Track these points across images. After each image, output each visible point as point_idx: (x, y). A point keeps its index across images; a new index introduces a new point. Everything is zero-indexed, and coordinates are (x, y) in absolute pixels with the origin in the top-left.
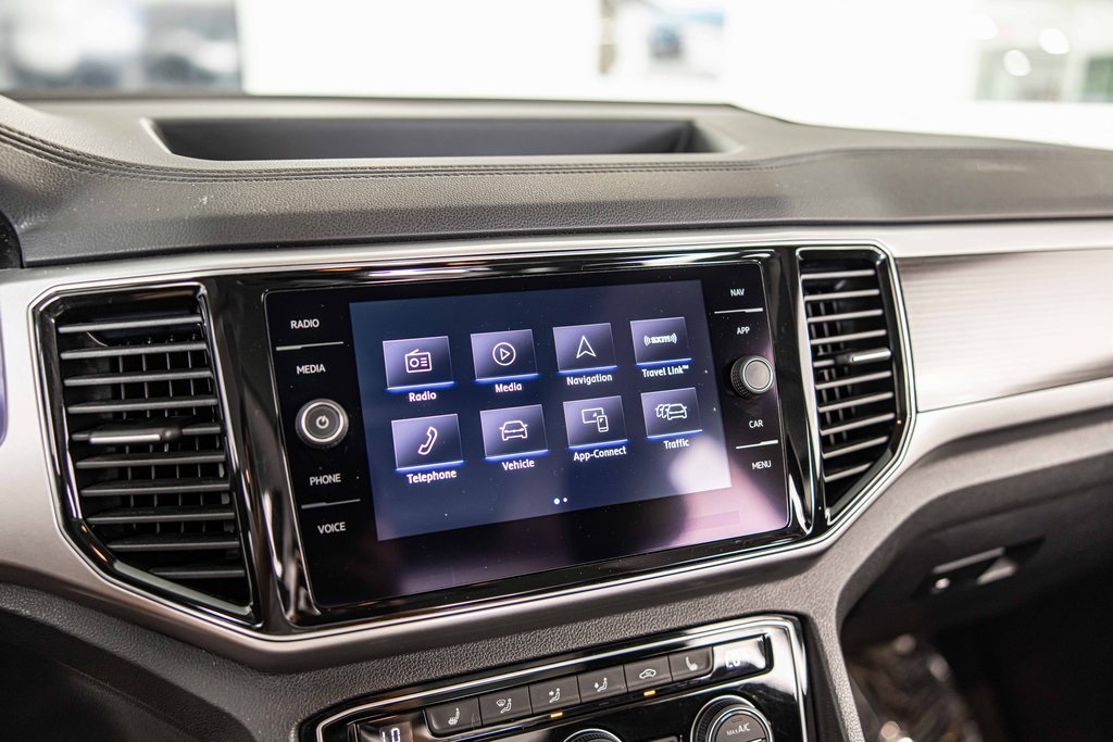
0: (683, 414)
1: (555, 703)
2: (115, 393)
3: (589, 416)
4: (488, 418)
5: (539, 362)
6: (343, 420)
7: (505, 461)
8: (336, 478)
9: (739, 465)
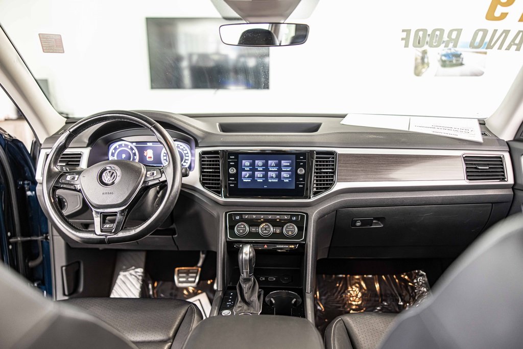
0: (288, 176)
1: (262, 218)
2: (208, 165)
3: (272, 175)
4: (256, 173)
5: (266, 165)
6: (235, 171)
7: (258, 179)
8: (233, 179)
9: (297, 185)
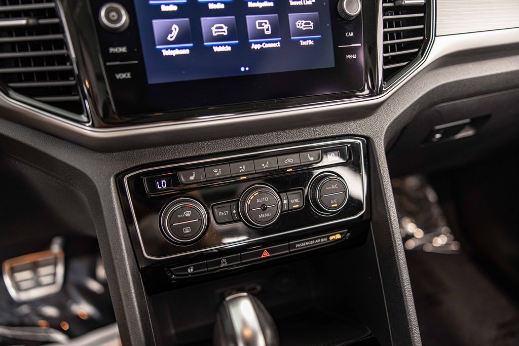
0: (311, 27)
1: (242, 172)
3: (260, 25)
4: (205, 21)
6: (125, 18)
7: (215, 45)
8: (124, 50)
9: (340, 55)
